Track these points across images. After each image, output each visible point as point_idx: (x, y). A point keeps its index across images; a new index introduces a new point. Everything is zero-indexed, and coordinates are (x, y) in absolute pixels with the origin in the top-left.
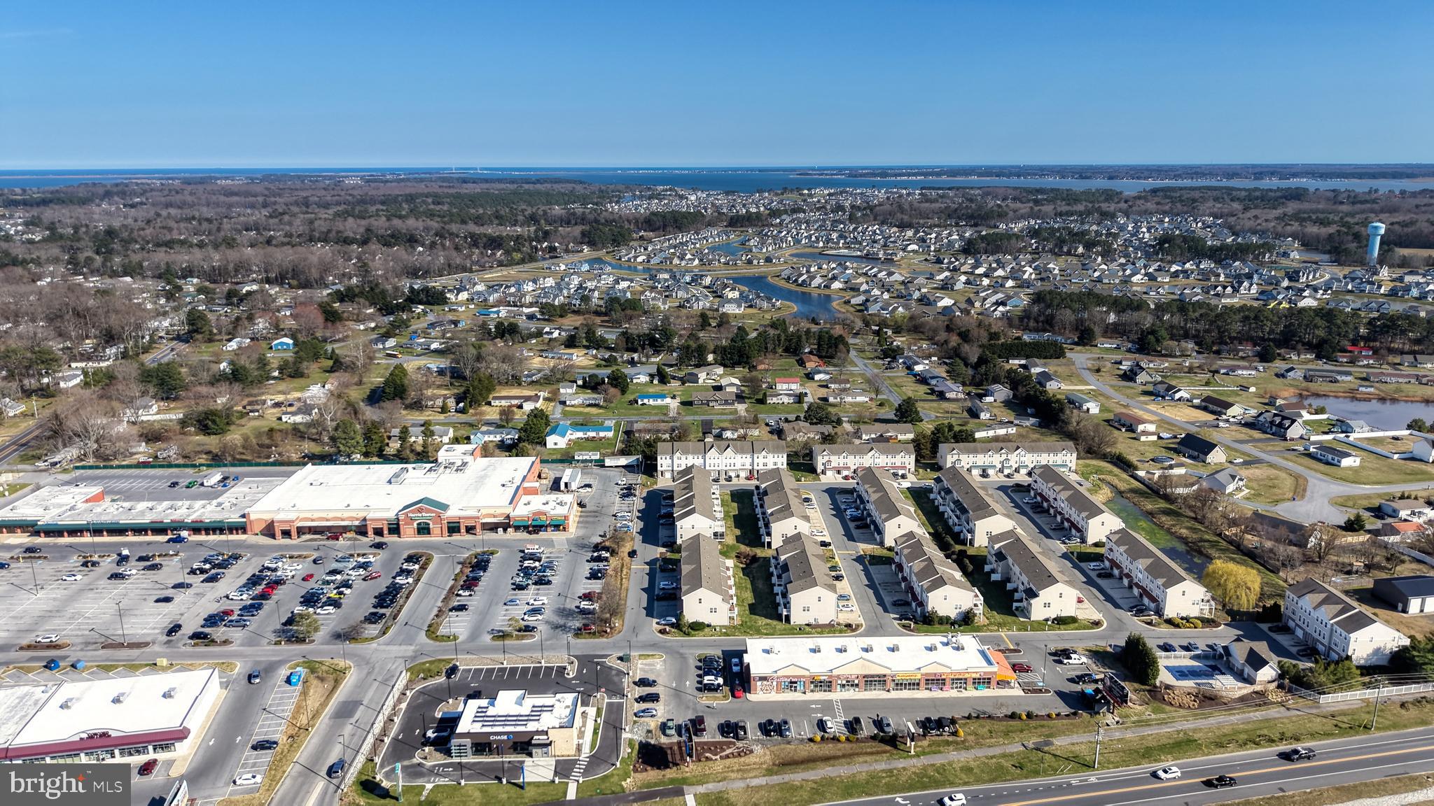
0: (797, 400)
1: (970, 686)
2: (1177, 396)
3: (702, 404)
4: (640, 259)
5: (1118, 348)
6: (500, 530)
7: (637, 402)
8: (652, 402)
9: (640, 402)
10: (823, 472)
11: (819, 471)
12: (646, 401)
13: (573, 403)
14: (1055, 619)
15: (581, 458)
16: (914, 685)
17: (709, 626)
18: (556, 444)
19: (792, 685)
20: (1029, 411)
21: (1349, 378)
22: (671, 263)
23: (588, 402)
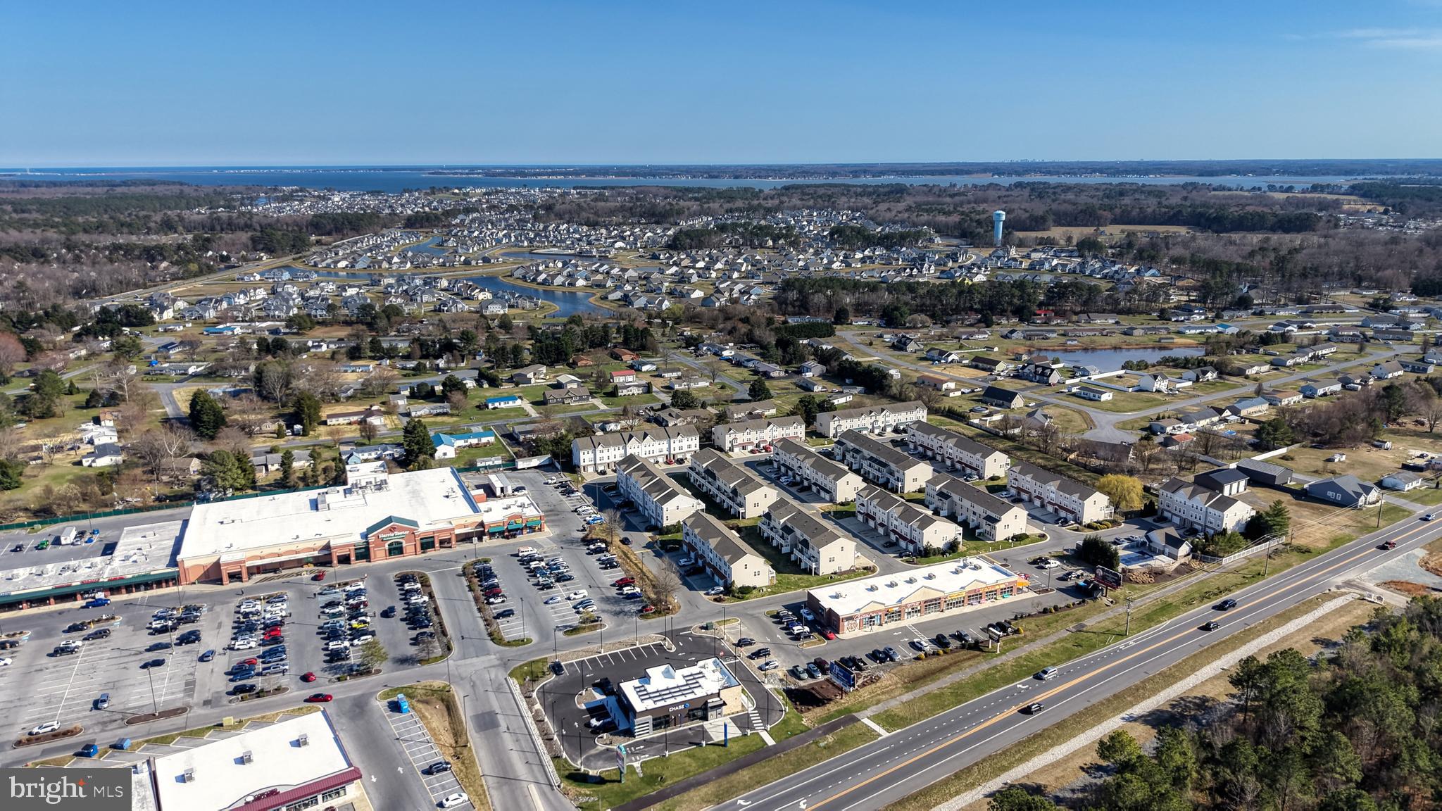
0: (645, 389)
1: (999, 597)
2: (950, 359)
3: (557, 402)
4: (342, 264)
5: (870, 324)
6: (475, 539)
7: (487, 407)
8: (503, 405)
9: (491, 406)
10: (731, 449)
11: (727, 449)
12: (497, 404)
13: (419, 413)
14: (1013, 537)
15: (483, 464)
16: (960, 603)
17: (755, 588)
18: (445, 454)
19: (871, 620)
20: (847, 381)
21: (1055, 335)
22: (380, 267)
23: (435, 412)
